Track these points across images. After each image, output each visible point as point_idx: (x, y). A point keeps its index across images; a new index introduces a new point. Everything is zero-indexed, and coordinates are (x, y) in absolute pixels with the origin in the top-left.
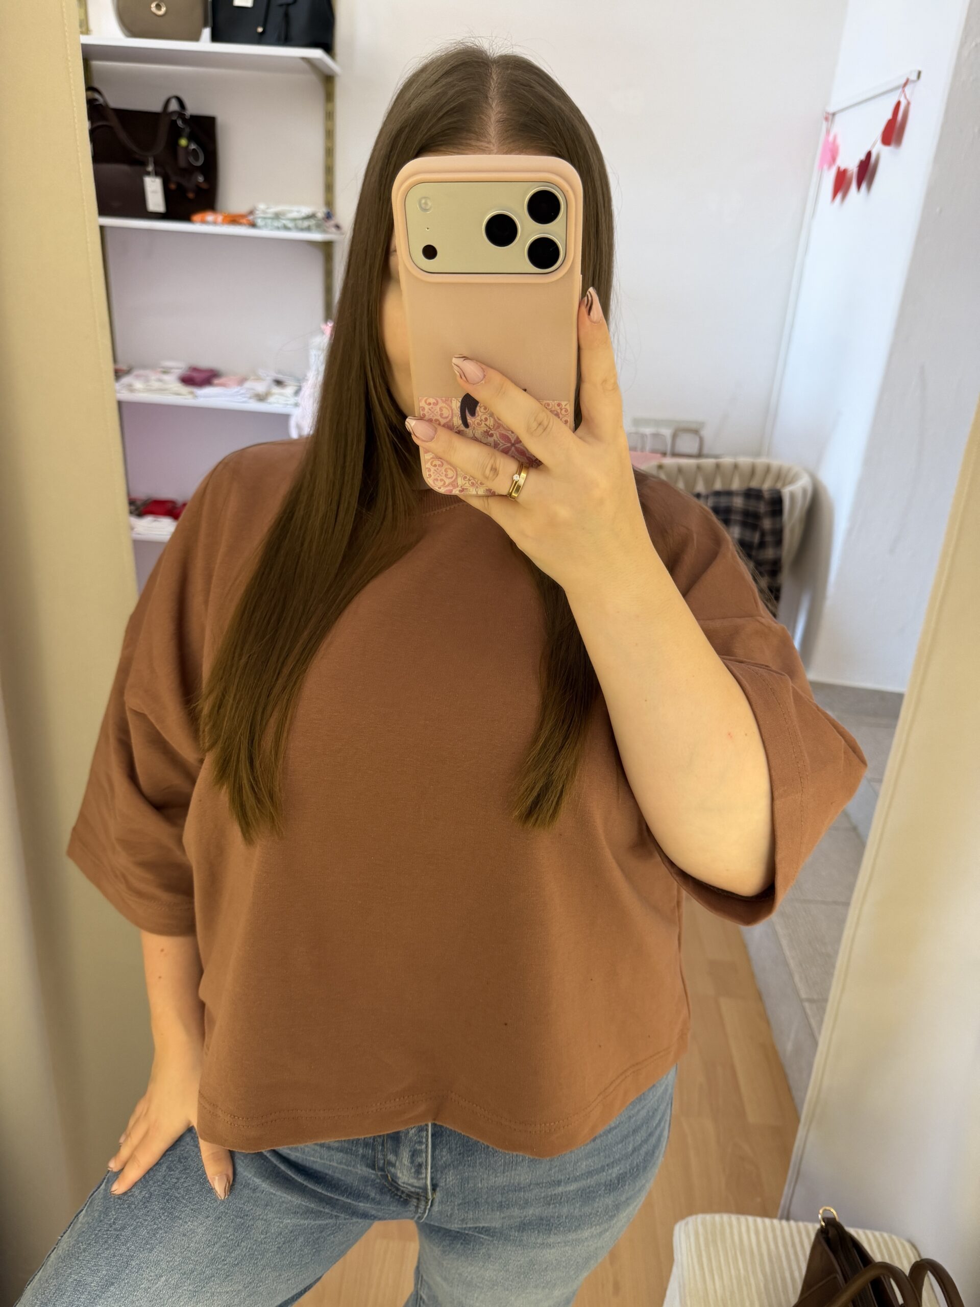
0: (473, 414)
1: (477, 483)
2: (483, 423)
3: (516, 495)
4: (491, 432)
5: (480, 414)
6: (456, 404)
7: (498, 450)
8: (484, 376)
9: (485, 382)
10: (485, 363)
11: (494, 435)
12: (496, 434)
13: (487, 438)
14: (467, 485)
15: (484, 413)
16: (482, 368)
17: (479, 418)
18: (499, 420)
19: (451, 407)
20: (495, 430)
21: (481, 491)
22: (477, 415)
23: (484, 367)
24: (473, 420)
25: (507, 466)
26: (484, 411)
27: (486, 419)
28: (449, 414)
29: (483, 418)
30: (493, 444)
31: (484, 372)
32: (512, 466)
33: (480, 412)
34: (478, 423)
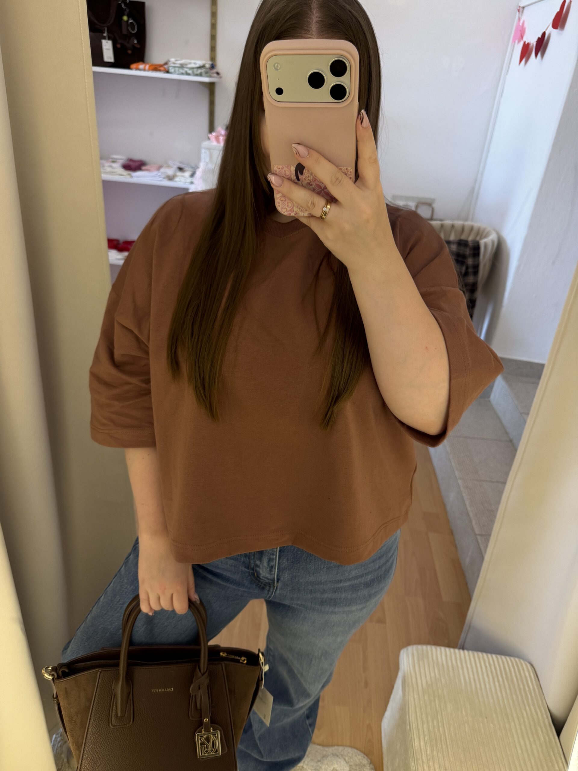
0: (302, 173)
1: (304, 210)
2: (307, 178)
3: (325, 217)
4: (311, 183)
5: (306, 174)
6: (293, 169)
7: (315, 192)
8: (309, 153)
9: (309, 156)
10: (308, 147)
11: (313, 185)
12: (314, 184)
13: (309, 186)
14: (299, 211)
15: (308, 173)
16: (307, 149)
17: (305, 176)
18: (316, 177)
19: (290, 170)
20: (313, 182)
21: (306, 214)
22: (304, 174)
23: (308, 149)
24: (302, 177)
25: (320, 202)
26: (308, 172)
27: (309, 176)
28: (289, 174)
29: (307, 175)
30: (312, 189)
31: (309, 151)
32: (322, 202)
33: (305, 173)
34: (304, 179)
